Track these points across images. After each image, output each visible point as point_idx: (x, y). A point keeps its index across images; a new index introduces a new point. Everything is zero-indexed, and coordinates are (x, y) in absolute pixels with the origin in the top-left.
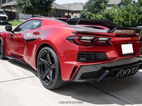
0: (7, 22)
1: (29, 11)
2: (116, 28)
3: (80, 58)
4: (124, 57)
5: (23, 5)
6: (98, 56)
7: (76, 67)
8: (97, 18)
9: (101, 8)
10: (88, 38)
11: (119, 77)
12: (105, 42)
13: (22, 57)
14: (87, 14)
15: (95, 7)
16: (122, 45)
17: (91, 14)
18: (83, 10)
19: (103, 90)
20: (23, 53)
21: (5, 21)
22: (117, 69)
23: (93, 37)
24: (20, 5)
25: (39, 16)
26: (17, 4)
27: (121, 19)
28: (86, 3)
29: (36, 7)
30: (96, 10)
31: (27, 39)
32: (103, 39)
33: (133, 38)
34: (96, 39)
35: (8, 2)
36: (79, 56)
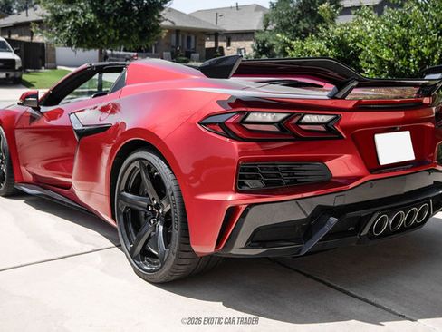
0: (18, 76)
1: (87, 39)
2: (355, 84)
3: (247, 182)
4: (387, 172)
5: (68, 18)
6: (302, 173)
7: (233, 211)
8: (309, 52)
9: (321, 20)
10: (269, 117)
11: (370, 236)
12: (322, 128)
13: (68, 186)
14: (277, 39)
15: (300, 17)
16: (378, 137)
17: (289, 41)
18: (262, 28)
19: (331, 283)
20: (72, 172)
21: (12, 74)
22: (363, 213)
23: (285, 115)
24: (58, 18)
25: (122, 53)
26: (48, 18)
27: (386, 54)
28: (272, 4)
29: (111, 23)
30: (303, 25)
31: (81, 127)
32: (315, 119)
33: (414, 114)
34: (294, 121)
35: (20, 10)
36: (244, 176)
